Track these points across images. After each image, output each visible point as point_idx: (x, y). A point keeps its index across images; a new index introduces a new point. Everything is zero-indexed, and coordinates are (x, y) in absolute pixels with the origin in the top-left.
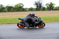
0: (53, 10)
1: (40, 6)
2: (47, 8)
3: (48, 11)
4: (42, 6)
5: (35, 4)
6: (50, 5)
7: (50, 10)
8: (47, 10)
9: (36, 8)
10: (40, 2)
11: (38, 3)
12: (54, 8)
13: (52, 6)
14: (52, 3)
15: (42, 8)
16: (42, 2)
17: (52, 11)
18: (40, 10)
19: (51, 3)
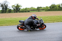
0: (19, 12)
1: (6, 8)
2: (14, 10)
3: (15, 13)
4: (8, 7)
5: (1, 6)
6: (16, 7)
7: (17, 12)
8: (13, 12)
9: (1, 10)
10: (6, 4)
11: (4, 5)
12: (21, 10)
13: (18, 8)
14: (19, 5)
15: (8, 10)
16: (8, 4)
17: (18, 14)
18: (5, 12)
19: (17, 5)
